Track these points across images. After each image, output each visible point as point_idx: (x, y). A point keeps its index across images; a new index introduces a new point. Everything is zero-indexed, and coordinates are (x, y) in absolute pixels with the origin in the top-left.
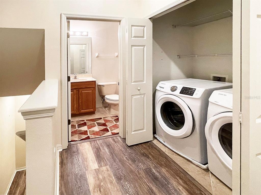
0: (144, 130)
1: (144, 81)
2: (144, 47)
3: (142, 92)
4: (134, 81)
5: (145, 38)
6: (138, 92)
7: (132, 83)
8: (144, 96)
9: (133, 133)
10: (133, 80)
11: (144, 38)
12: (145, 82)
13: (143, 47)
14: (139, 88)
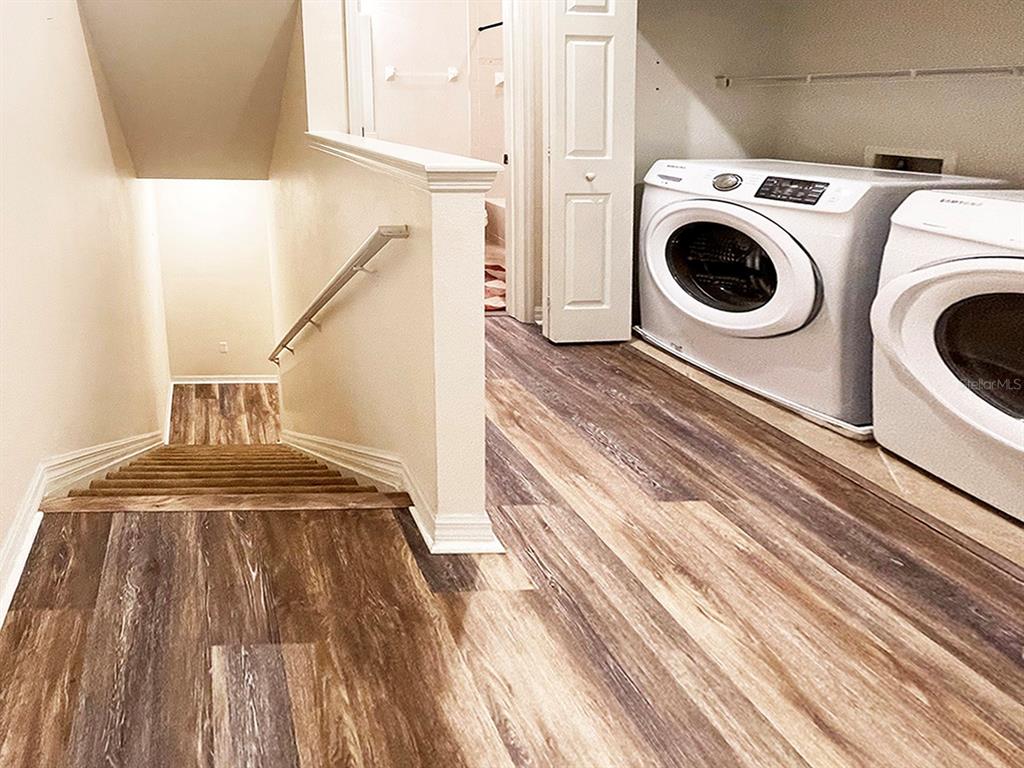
0: (604, 307)
1: (604, 155)
2: (608, 43)
3: (597, 185)
4: (573, 149)
5: (611, 12)
6: (586, 187)
7: (568, 157)
8: (605, 201)
9: (567, 307)
10: (571, 147)
11: (606, 11)
12: (606, 158)
13: (604, 43)
14: (590, 175)
